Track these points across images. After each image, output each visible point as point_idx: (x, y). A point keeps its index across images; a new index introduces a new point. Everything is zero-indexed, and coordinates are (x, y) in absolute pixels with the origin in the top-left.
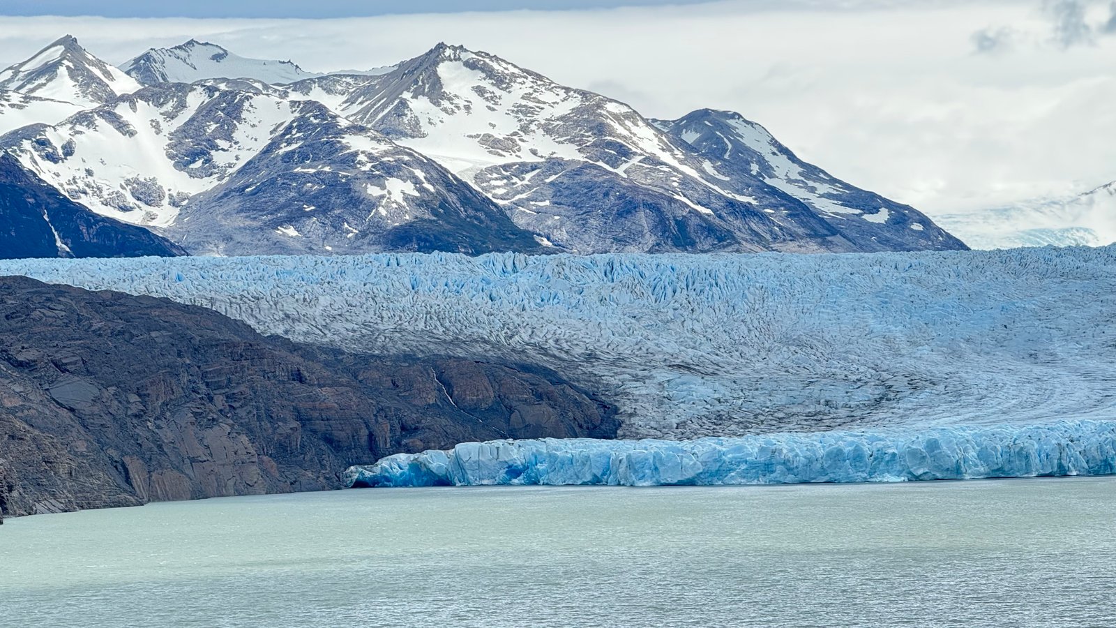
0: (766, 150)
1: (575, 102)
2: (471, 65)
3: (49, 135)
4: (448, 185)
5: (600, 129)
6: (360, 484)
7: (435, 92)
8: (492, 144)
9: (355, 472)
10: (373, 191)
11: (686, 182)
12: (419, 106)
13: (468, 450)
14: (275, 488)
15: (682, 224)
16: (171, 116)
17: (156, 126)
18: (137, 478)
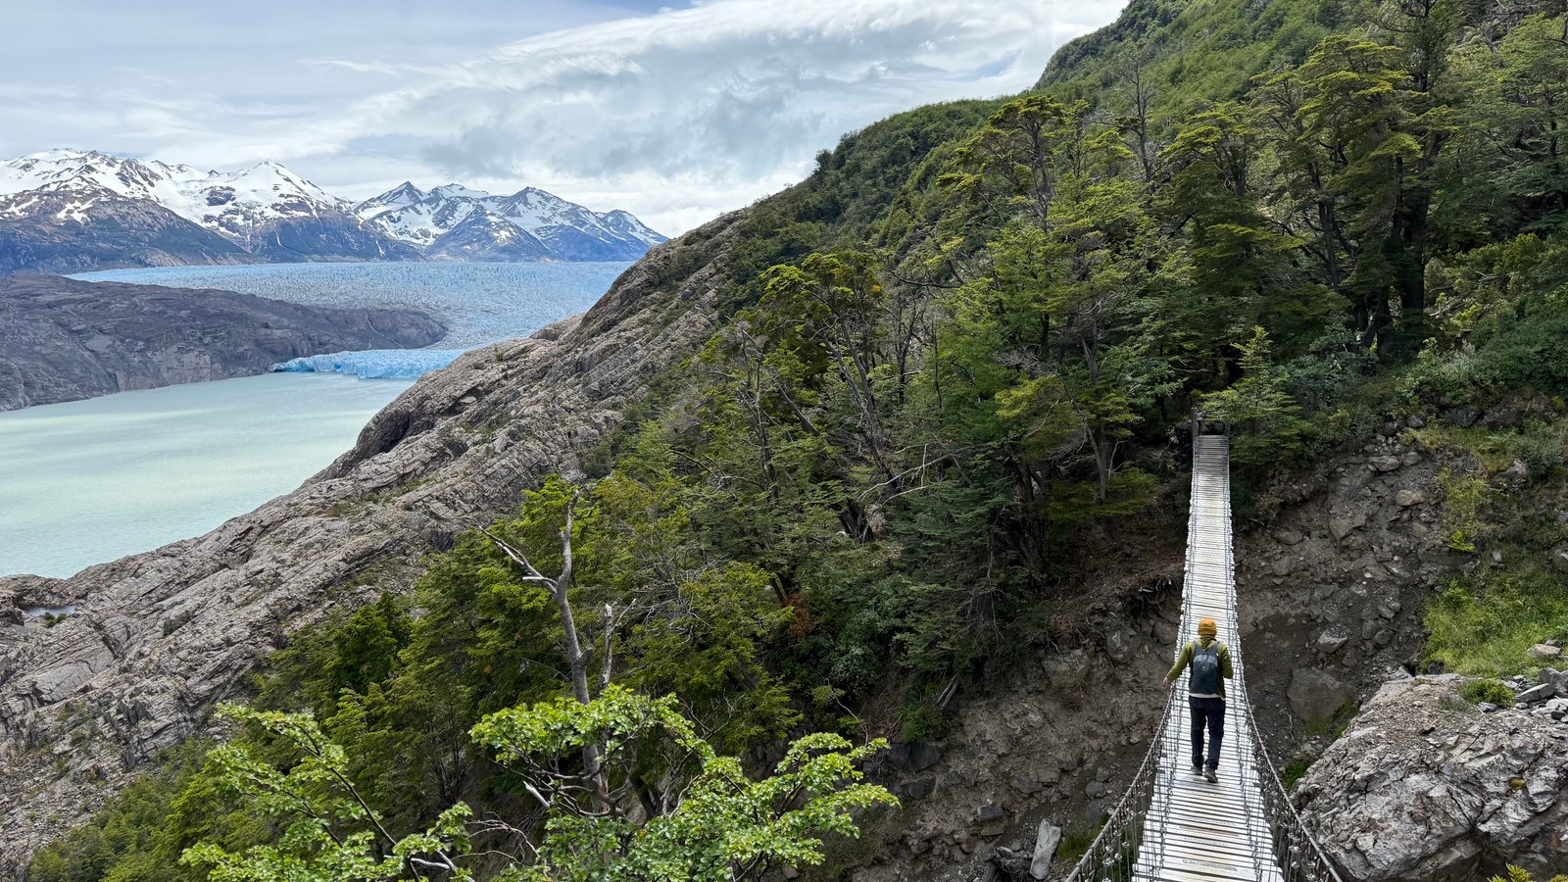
0: (634, 223)
1: (570, 207)
2: (537, 194)
3: (393, 214)
4: (521, 233)
5: (578, 215)
6: (277, 371)
7: (526, 203)
8: (543, 219)
9: (276, 366)
10: (496, 235)
11: (604, 233)
12: (521, 207)
13: (319, 357)
14: (216, 376)
15: (600, 247)
16: (434, 208)
17: (429, 212)
18: (121, 381)
